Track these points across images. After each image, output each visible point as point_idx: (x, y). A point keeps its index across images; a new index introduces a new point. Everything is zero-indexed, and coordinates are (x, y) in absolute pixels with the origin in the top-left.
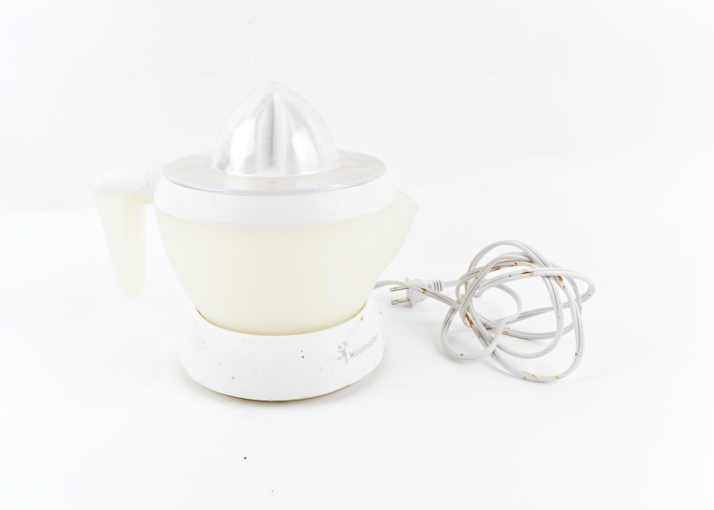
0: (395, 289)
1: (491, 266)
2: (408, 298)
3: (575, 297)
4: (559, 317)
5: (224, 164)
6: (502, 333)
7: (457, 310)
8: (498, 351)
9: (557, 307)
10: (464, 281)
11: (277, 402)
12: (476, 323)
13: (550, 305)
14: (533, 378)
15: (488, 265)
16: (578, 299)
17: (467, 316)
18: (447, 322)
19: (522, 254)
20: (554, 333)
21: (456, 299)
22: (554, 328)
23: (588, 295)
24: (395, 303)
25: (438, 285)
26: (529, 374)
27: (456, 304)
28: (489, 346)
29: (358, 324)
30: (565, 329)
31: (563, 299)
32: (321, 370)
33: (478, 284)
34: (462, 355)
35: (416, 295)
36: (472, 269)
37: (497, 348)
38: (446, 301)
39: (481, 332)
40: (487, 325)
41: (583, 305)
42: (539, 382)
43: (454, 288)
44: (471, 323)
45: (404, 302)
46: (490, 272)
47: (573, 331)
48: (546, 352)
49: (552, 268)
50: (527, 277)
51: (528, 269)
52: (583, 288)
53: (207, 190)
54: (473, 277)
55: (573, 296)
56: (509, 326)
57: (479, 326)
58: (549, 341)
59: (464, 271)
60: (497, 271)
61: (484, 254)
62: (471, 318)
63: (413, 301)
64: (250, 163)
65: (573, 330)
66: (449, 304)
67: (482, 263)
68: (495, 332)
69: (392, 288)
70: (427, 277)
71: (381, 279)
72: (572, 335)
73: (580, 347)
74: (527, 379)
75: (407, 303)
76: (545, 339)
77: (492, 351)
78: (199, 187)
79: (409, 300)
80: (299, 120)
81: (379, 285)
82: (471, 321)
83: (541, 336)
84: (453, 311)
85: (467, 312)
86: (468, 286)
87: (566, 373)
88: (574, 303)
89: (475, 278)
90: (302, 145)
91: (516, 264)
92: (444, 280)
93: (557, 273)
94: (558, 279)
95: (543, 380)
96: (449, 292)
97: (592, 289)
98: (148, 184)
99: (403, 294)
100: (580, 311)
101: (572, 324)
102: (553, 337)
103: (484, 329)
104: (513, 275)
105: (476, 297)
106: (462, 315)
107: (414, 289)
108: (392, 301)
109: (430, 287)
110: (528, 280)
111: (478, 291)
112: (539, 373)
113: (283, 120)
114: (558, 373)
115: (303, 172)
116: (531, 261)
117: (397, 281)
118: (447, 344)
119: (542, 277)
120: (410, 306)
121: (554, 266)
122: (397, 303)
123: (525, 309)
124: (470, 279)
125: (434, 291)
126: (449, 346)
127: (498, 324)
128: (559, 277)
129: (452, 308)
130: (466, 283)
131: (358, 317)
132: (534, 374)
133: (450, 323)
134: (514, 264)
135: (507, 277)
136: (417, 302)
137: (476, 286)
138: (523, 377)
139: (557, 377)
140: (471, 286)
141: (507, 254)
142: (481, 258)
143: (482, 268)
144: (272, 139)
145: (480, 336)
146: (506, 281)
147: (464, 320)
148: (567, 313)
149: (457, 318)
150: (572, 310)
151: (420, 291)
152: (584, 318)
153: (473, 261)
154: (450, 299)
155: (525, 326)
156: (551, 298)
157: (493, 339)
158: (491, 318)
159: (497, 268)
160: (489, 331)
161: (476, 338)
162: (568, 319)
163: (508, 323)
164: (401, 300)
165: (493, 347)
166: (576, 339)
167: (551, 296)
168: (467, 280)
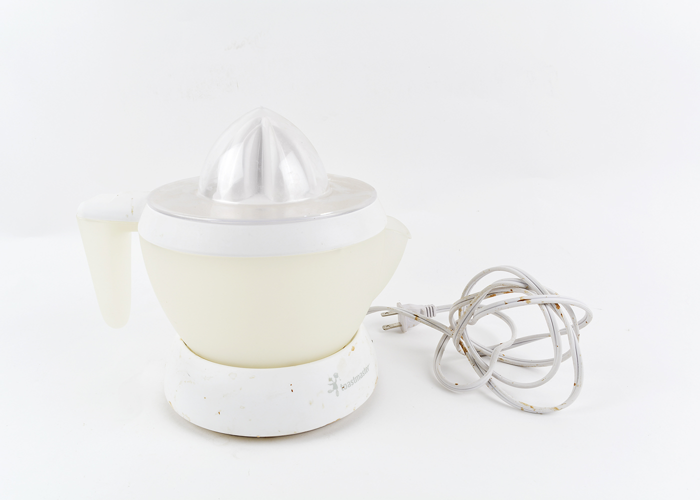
0: (387, 315)
1: (486, 292)
2: (399, 323)
3: (572, 324)
4: (557, 346)
5: (211, 191)
6: (498, 361)
7: (450, 337)
8: (494, 380)
9: (554, 334)
10: (458, 307)
11: (265, 437)
12: (471, 351)
13: (548, 332)
14: (531, 409)
15: (482, 292)
16: (575, 326)
17: (460, 343)
18: (440, 349)
19: (517, 280)
20: (552, 360)
21: (448, 325)
22: (551, 355)
23: (585, 322)
24: (387, 328)
25: (431, 311)
26: (527, 405)
27: (449, 331)
28: (485, 375)
29: (349, 355)
30: (563, 355)
31: (560, 325)
32: (310, 404)
33: (473, 311)
34: (457, 384)
35: (407, 321)
36: (466, 296)
37: (492, 377)
38: (439, 327)
39: (476, 360)
40: (481, 352)
41: (581, 332)
42: (537, 413)
43: (448, 313)
44: (465, 351)
45: (395, 327)
46: (485, 298)
47: (571, 359)
48: (543, 381)
49: (549, 295)
50: (524, 305)
51: (525, 296)
52: (580, 315)
53: (192, 219)
54: (467, 304)
55: (570, 322)
56: (503, 353)
57: (474, 355)
58: (547, 369)
59: (458, 297)
60: (492, 297)
61: (478, 280)
62: (465, 346)
63: (405, 327)
64: (237, 190)
65: (571, 357)
66: (442, 330)
67: (476, 289)
68: (490, 359)
69: (383, 313)
70: (420, 302)
71: (374, 304)
72: (570, 362)
73: (579, 377)
74: (525, 410)
75: (399, 328)
76: (541, 366)
77: (488, 380)
78: (183, 216)
79: (401, 326)
80: (288, 146)
81: (371, 311)
82: (465, 348)
83: (537, 364)
84: (446, 337)
85: (461, 339)
86: (462, 313)
87: (564, 404)
88: (571, 329)
89: (469, 305)
90: (290, 171)
91: (512, 290)
92: (436, 305)
93: (554, 300)
94: (555, 306)
95: (541, 412)
96: (442, 318)
97: (590, 316)
98: (132, 212)
99: (394, 320)
100: (578, 338)
101: (569, 351)
102: (551, 364)
103: (477, 356)
104: (509, 303)
105: (470, 324)
106: (456, 342)
107: (406, 315)
108: (384, 327)
109: (422, 312)
110: (524, 308)
111: (472, 318)
112: (537, 404)
113: (271, 146)
114: (557, 404)
115: (292, 200)
116: (527, 288)
117: (388, 306)
118: (441, 373)
119: (539, 304)
120: (402, 331)
121: (552, 294)
122: (389, 328)
123: (519, 336)
124: (463, 306)
125: (425, 316)
126: (443, 375)
127: (493, 351)
128: (557, 304)
129: (445, 335)
130: (460, 310)
131: (349, 348)
132: (531, 405)
133: (443, 350)
134: (509, 290)
135: (503, 304)
136: (409, 327)
137: (471, 313)
138: (520, 408)
139: (556, 409)
140: (465, 313)
141: (502, 280)
142: (475, 284)
143: (477, 294)
144: (260, 165)
145: (475, 364)
146: (502, 309)
147: (457, 348)
148: (564, 339)
149: (450, 345)
150: (568, 336)
151: (413, 318)
152: (582, 345)
153: (467, 287)
154: (443, 325)
155: (521, 353)
156: (549, 326)
157: (488, 367)
158: (485, 344)
159: (492, 295)
160: (483, 358)
161: (471, 366)
162: (565, 347)
163: (503, 350)
164: (393, 325)
165: (488, 376)
166: (575, 368)
167: (548, 324)
168: (461, 307)
